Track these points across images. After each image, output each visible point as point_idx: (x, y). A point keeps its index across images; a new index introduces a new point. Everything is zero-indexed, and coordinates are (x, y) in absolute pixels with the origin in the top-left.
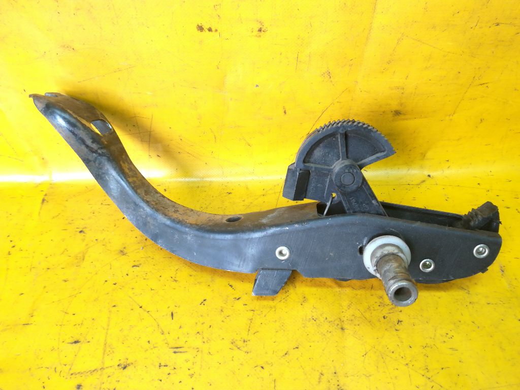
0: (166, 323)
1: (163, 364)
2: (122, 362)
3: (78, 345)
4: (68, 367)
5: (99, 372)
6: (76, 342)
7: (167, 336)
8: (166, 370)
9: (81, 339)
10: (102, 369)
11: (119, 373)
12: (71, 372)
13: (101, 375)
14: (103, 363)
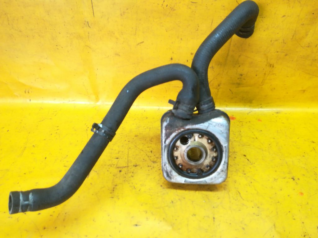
0: (150, 154)
1: (149, 166)
2: (135, 164)
3: (118, 159)
4: (115, 166)
5: (127, 167)
6: (117, 158)
7: (150, 158)
8: (151, 168)
9: (119, 157)
10: (128, 166)
11: (134, 168)
12: (117, 167)
13: (128, 168)
14: (128, 164)
